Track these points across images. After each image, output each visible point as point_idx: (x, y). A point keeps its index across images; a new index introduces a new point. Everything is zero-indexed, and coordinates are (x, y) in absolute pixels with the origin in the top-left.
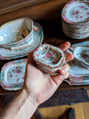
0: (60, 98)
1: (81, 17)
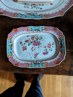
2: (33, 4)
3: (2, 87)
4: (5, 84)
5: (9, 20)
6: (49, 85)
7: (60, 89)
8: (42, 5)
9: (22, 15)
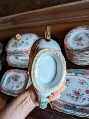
0: (55, 115)
1: (82, 45)
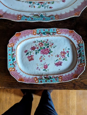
2: (40, 2)
3: (7, 102)
4: (10, 99)
5: (10, 24)
6: (62, 98)
7: (75, 102)
8: (51, 3)
9: (27, 17)
